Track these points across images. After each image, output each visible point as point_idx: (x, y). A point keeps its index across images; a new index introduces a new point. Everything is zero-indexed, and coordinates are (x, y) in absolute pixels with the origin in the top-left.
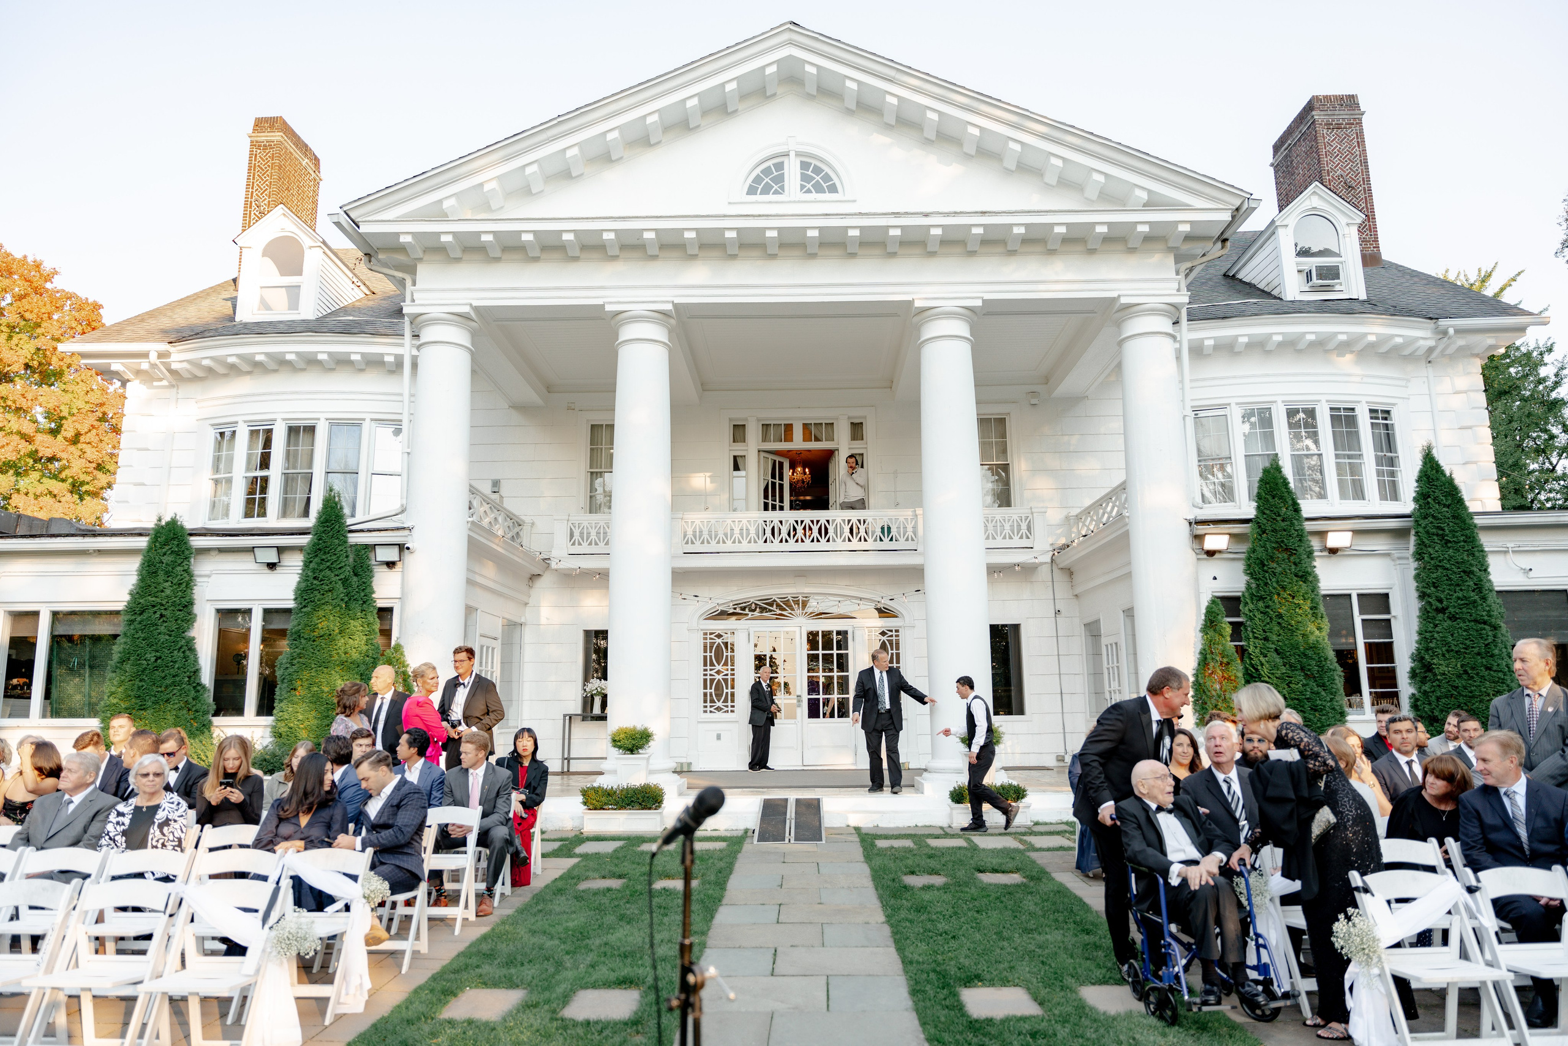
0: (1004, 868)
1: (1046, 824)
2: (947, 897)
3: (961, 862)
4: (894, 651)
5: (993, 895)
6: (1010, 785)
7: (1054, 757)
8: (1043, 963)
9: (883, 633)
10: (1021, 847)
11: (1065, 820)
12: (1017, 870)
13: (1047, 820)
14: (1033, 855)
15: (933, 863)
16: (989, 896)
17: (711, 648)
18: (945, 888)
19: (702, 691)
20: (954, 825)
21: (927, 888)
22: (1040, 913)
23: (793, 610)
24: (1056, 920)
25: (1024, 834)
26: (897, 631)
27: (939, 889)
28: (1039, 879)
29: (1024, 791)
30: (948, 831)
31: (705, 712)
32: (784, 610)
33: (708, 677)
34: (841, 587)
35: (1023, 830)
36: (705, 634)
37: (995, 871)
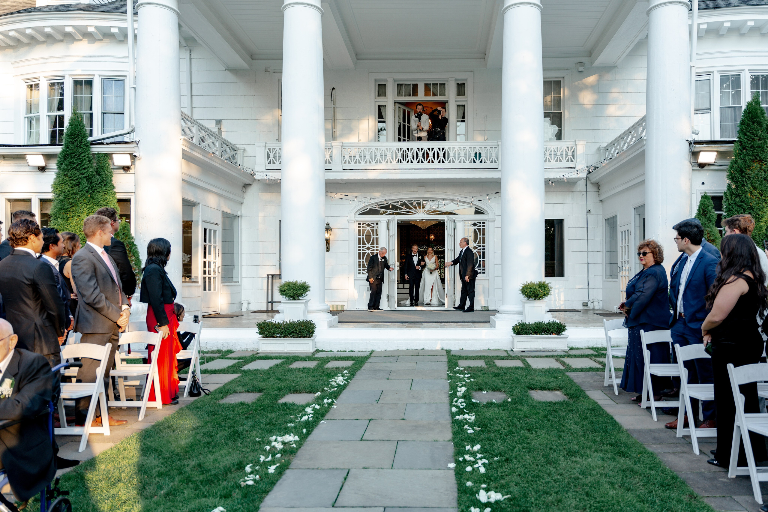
0: (550, 386)
1: (578, 349)
2: (505, 414)
3: (518, 381)
4: (482, 236)
5: (542, 413)
6: (555, 323)
7: (581, 303)
8: (587, 494)
9: (475, 225)
10: (562, 367)
11: (591, 346)
12: (559, 388)
13: (579, 347)
14: (571, 375)
15: (497, 382)
16: (539, 413)
17: (363, 233)
18: (504, 405)
19: (358, 260)
20: (515, 349)
21: (490, 405)
22: (580, 433)
23: (416, 208)
24: (595, 442)
25: (563, 357)
26: (484, 223)
27: (499, 405)
28: (577, 397)
29: (564, 327)
30: (511, 353)
31: (359, 273)
32: (412, 209)
33: (362, 252)
34: (448, 194)
35: (562, 353)
36: (359, 224)
37: (543, 389)
